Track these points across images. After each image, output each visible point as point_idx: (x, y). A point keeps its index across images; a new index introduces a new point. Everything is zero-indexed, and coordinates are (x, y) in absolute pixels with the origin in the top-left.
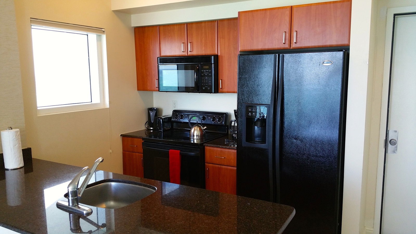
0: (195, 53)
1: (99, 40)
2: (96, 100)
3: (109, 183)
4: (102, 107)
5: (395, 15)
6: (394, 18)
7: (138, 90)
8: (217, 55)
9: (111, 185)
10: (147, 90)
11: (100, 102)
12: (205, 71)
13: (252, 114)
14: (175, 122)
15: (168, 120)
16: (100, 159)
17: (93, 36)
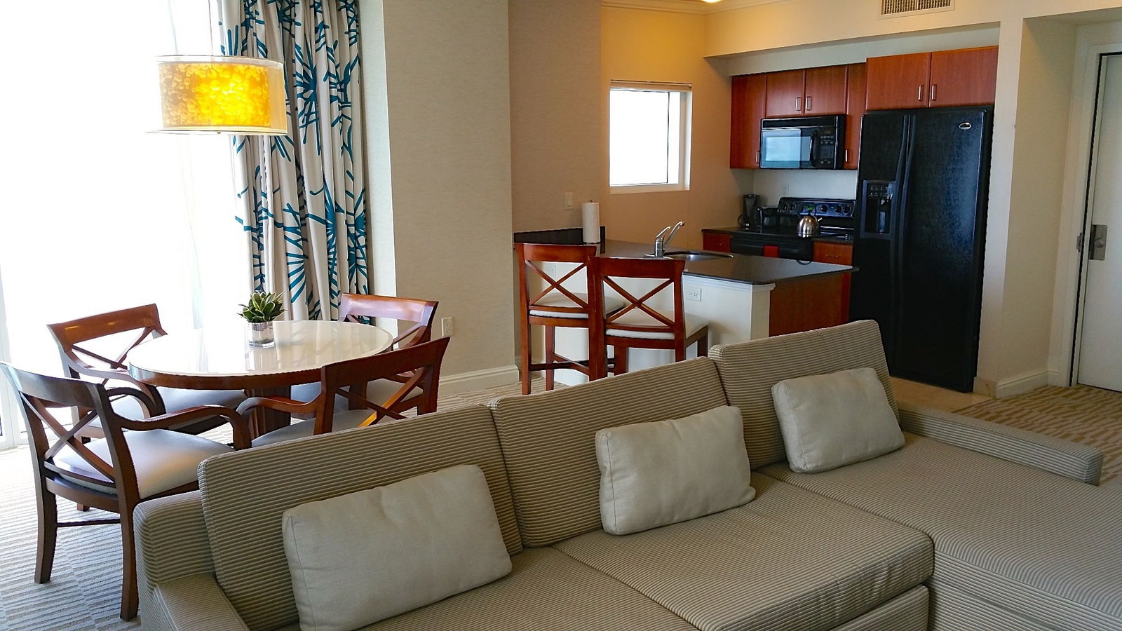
0: (814, 111)
1: (683, 99)
2: (674, 179)
3: (687, 256)
4: (680, 189)
5: (1101, 55)
6: (1101, 59)
7: (731, 167)
8: (846, 114)
9: (689, 258)
10: (743, 168)
11: (677, 183)
12: (825, 137)
13: (874, 194)
14: (782, 215)
15: (772, 212)
16: (681, 223)
17: (676, 96)
